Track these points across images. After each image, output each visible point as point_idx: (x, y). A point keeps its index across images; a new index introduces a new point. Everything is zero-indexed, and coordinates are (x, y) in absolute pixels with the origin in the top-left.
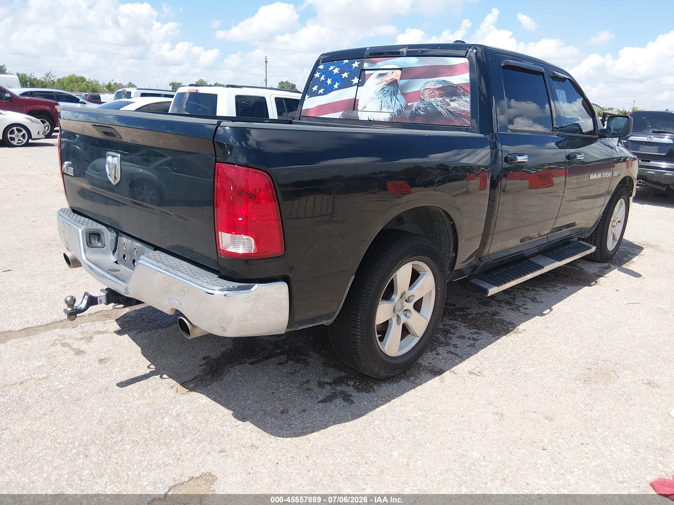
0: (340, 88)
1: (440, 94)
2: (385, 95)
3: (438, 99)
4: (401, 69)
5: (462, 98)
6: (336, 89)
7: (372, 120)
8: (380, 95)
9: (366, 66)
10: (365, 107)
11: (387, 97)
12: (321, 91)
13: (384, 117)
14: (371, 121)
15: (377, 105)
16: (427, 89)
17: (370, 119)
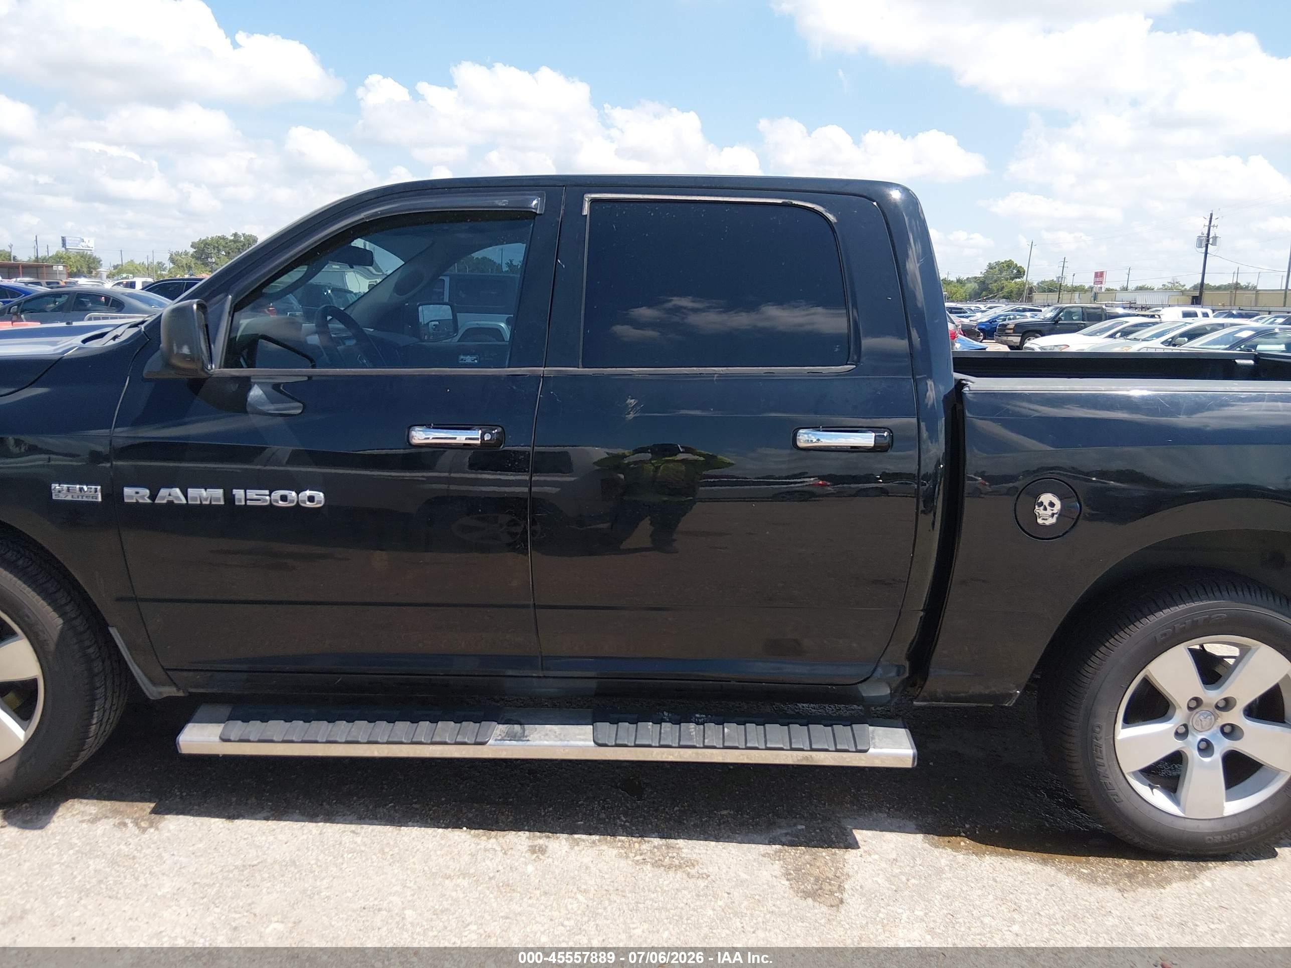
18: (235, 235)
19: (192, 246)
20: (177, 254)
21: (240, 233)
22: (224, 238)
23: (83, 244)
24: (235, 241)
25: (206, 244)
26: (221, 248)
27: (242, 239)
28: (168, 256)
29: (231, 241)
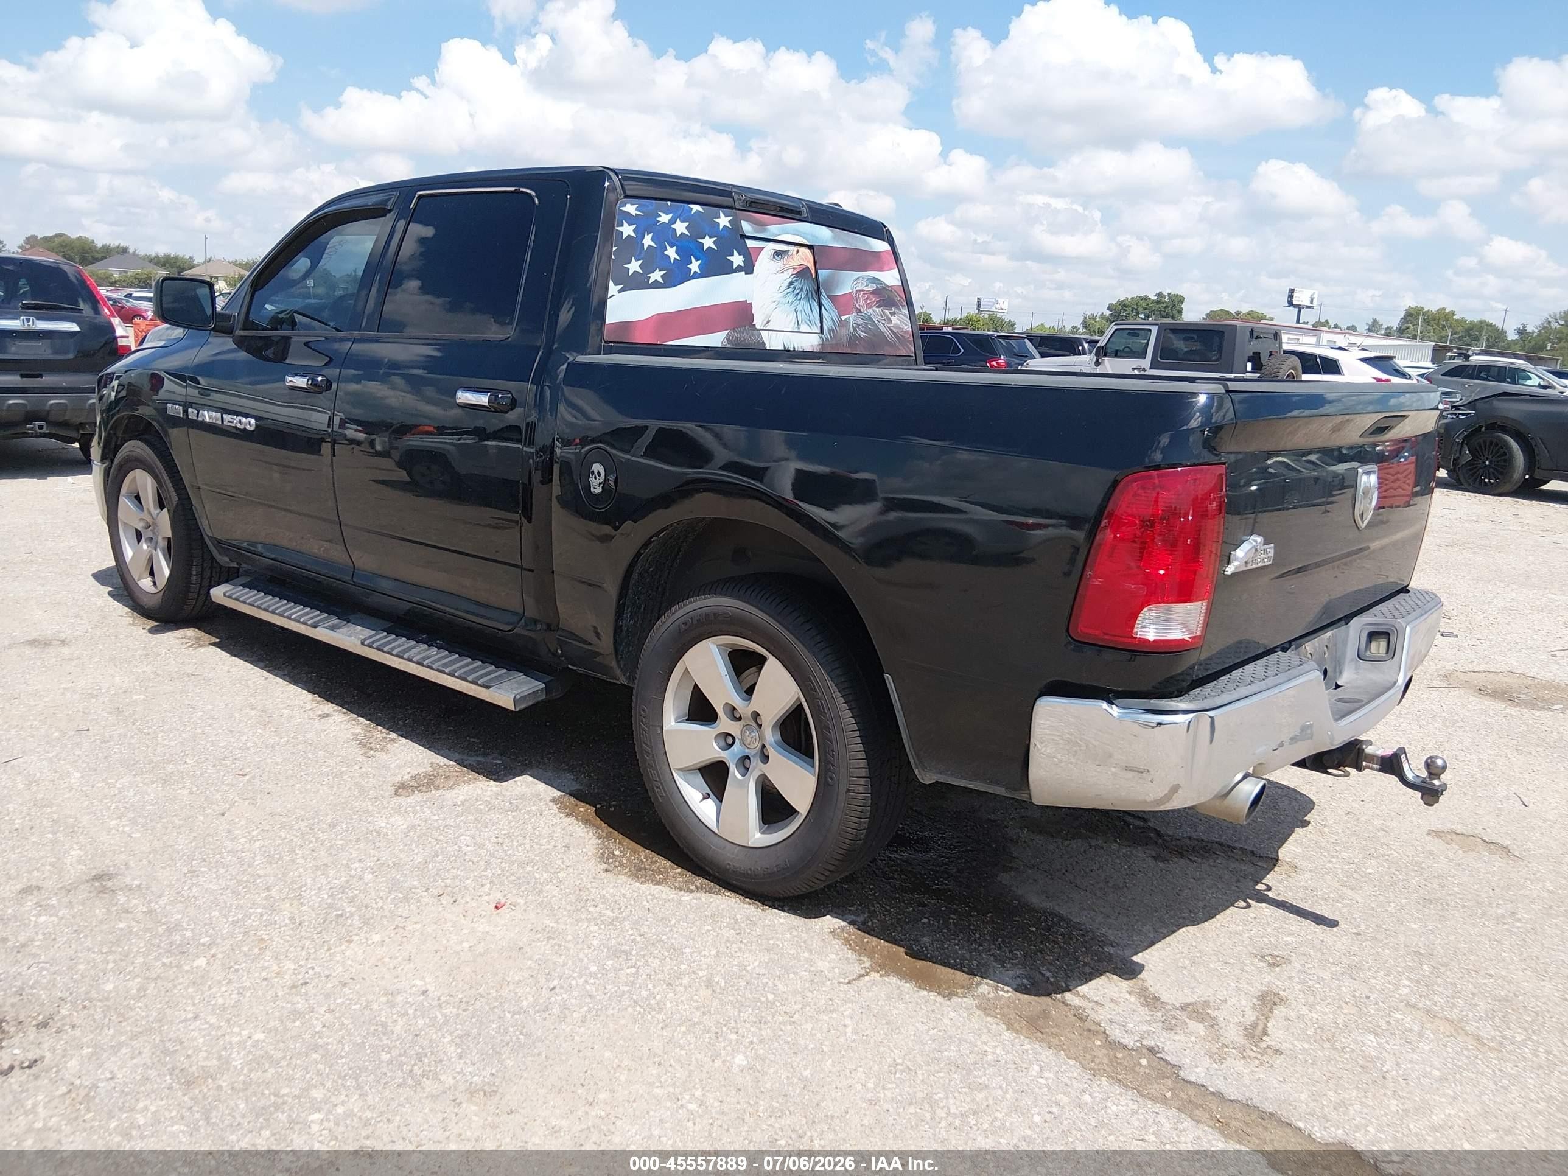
0: (705, 273)
1: (877, 302)
2: (799, 297)
3: (877, 310)
4: (811, 247)
5: (900, 310)
6: (696, 276)
7: (792, 349)
8: (791, 297)
9: (747, 227)
10: (768, 322)
11: (803, 302)
12: (656, 276)
13: (809, 341)
14: (789, 351)
15: (790, 317)
16: (860, 291)
17: (787, 347)
18: (1160, 295)
19: (1109, 309)
20: (1093, 317)
21: (1165, 293)
22: (1146, 299)
23: (997, 306)
24: (1157, 302)
25: (1125, 305)
26: (1140, 310)
27: (1166, 299)
28: (1082, 319)
29: (1153, 302)
